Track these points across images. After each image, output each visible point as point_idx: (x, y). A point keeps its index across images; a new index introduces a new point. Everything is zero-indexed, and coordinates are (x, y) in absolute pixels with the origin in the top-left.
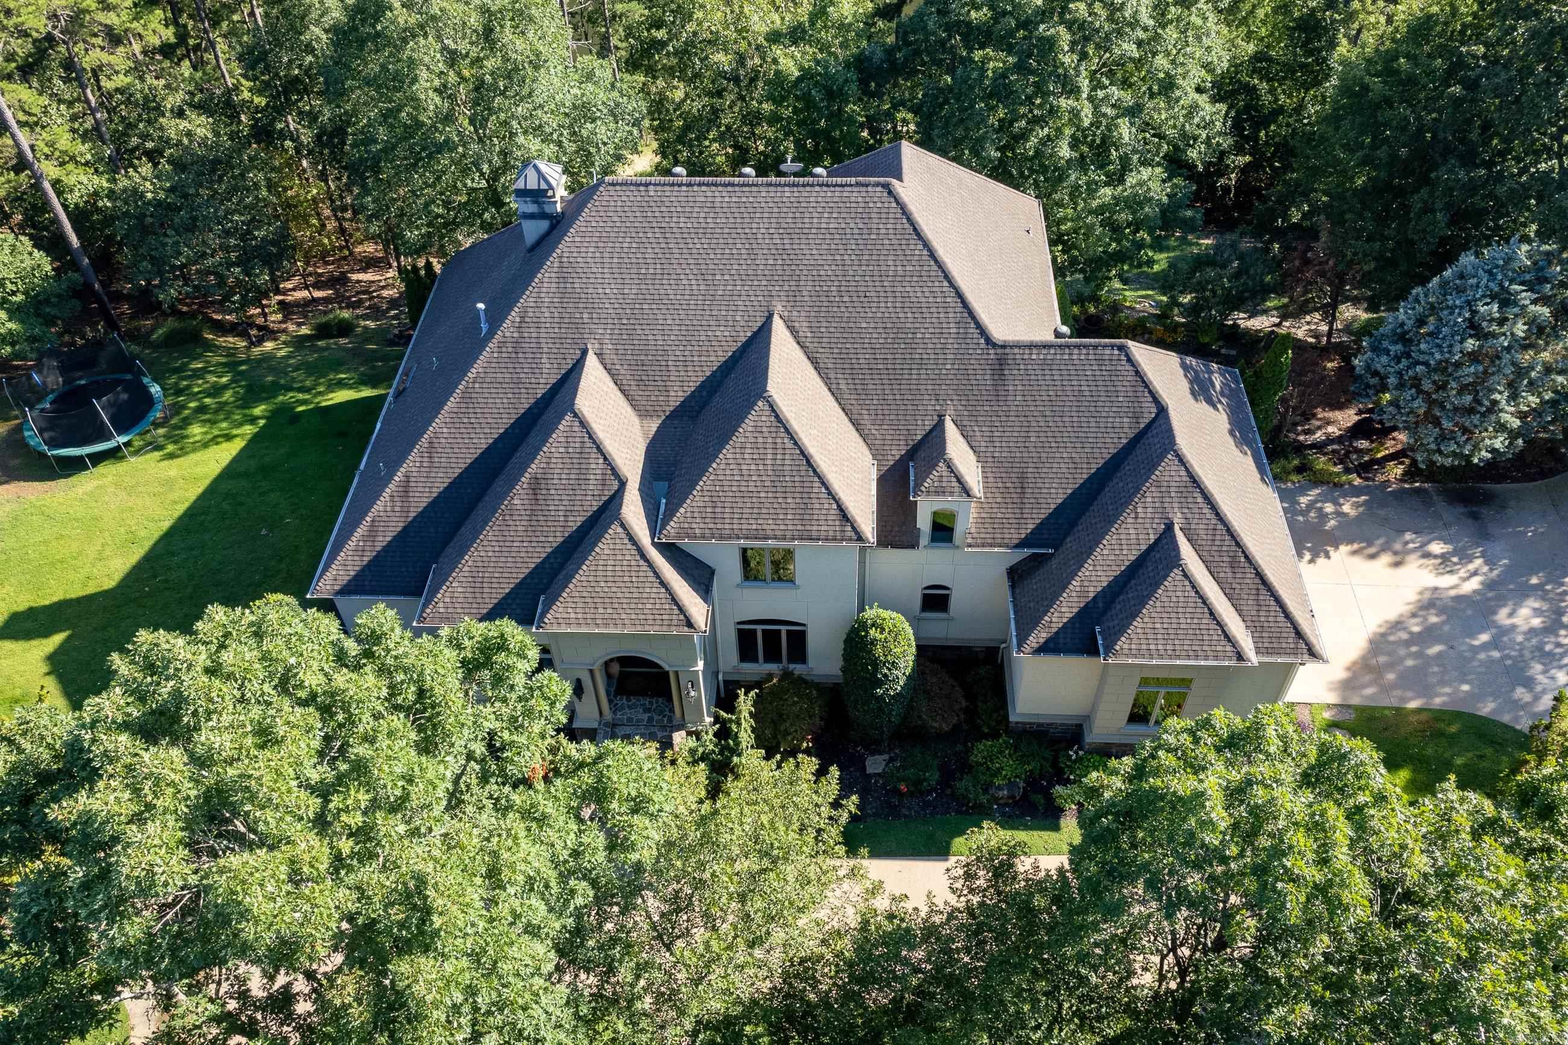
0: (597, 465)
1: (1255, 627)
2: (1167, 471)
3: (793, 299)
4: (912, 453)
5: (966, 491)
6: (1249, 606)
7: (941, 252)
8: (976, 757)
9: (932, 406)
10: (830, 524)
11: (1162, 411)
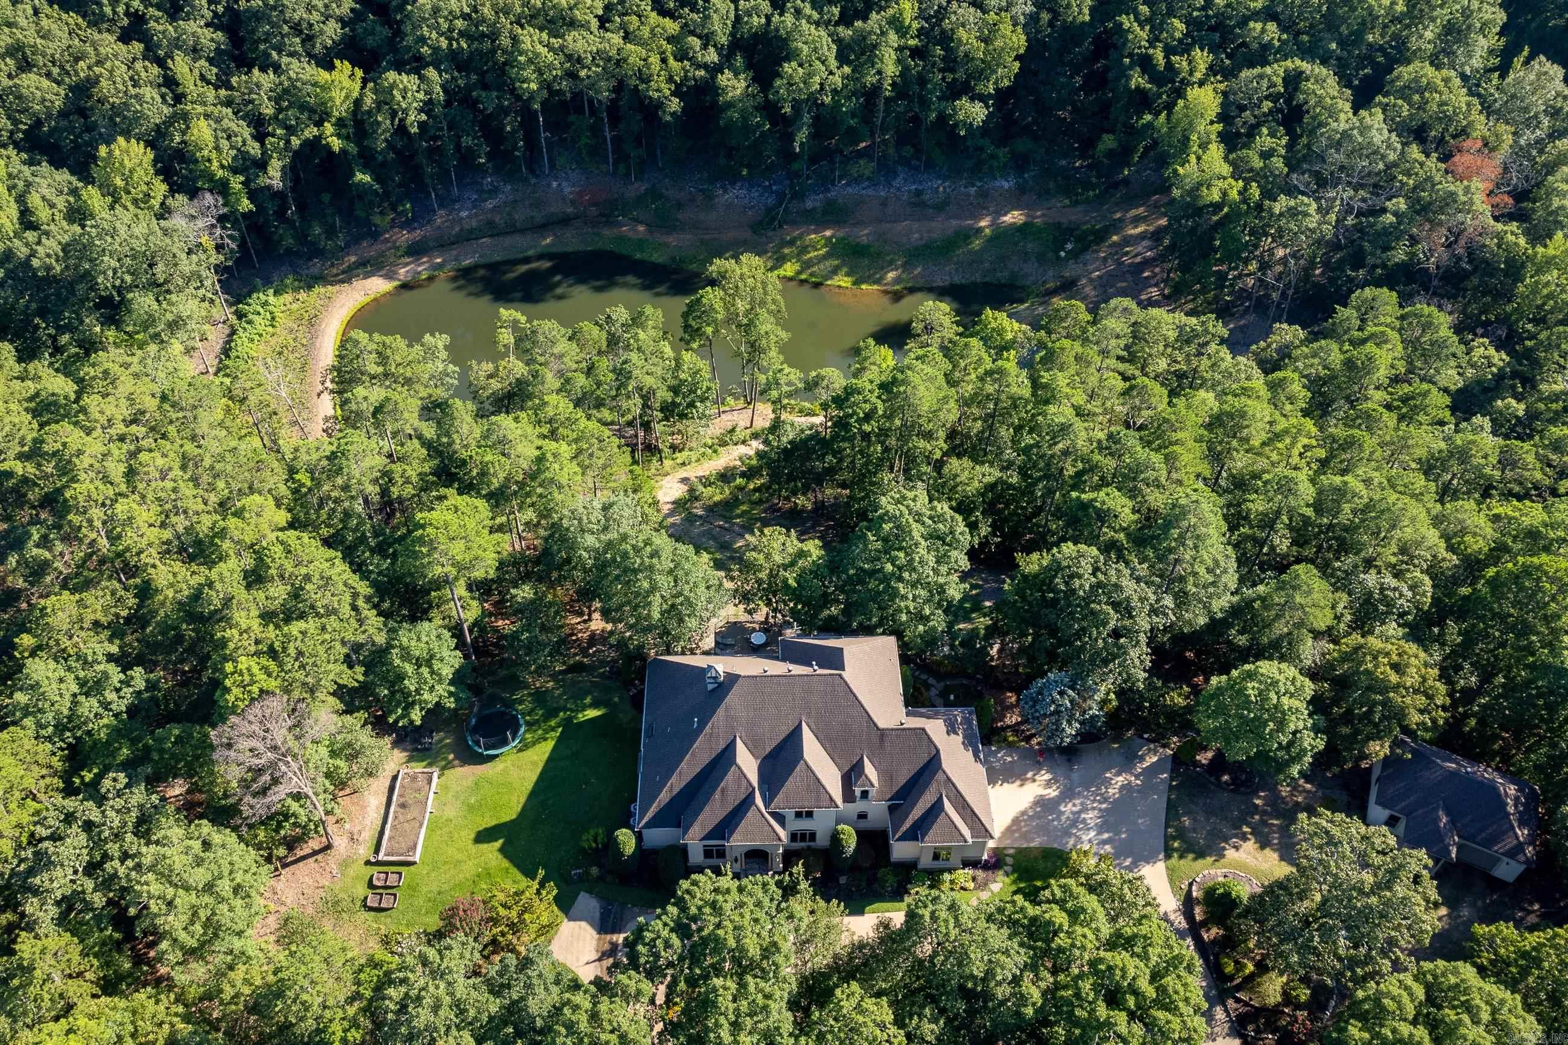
0: (744, 783)
1: (971, 828)
2: (940, 776)
3: (809, 715)
4: (852, 769)
5: (872, 785)
6: (969, 821)
7: (860, 698)
8: (879, 875)
9: (858, 751)
10: (828, 802)
11: (938, 751)
